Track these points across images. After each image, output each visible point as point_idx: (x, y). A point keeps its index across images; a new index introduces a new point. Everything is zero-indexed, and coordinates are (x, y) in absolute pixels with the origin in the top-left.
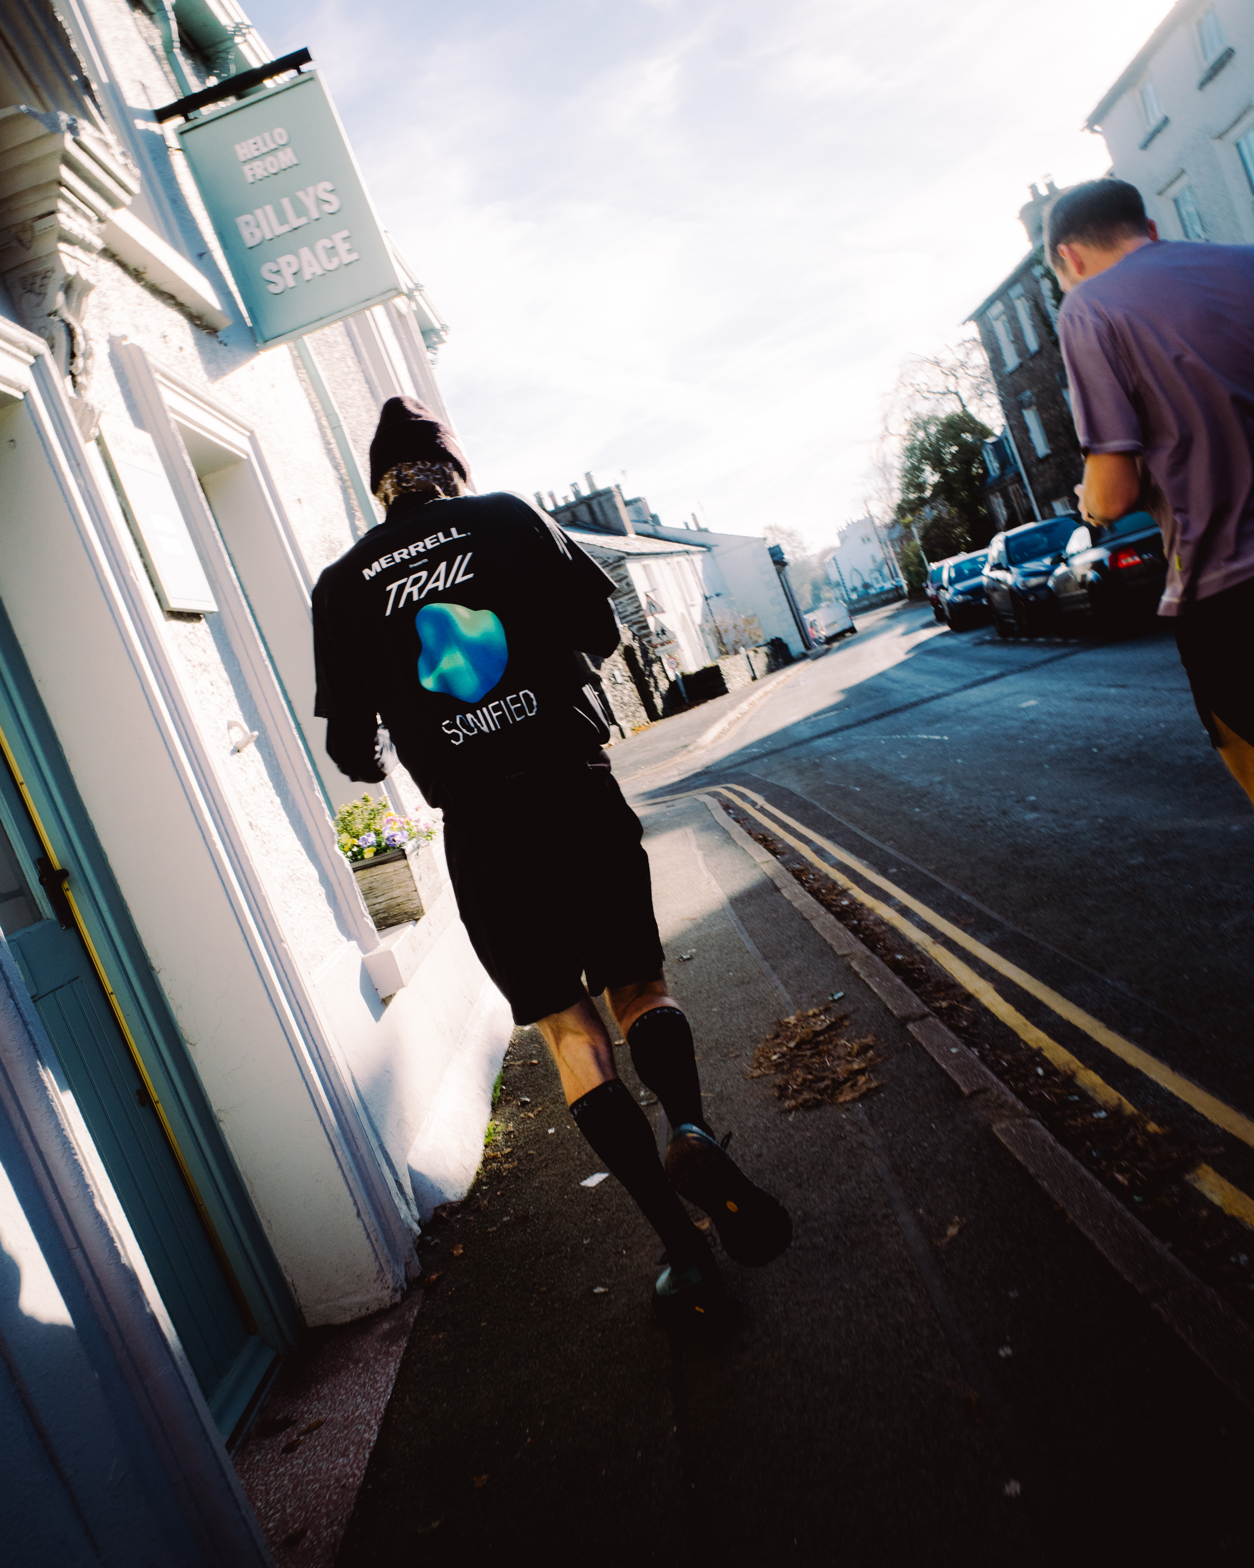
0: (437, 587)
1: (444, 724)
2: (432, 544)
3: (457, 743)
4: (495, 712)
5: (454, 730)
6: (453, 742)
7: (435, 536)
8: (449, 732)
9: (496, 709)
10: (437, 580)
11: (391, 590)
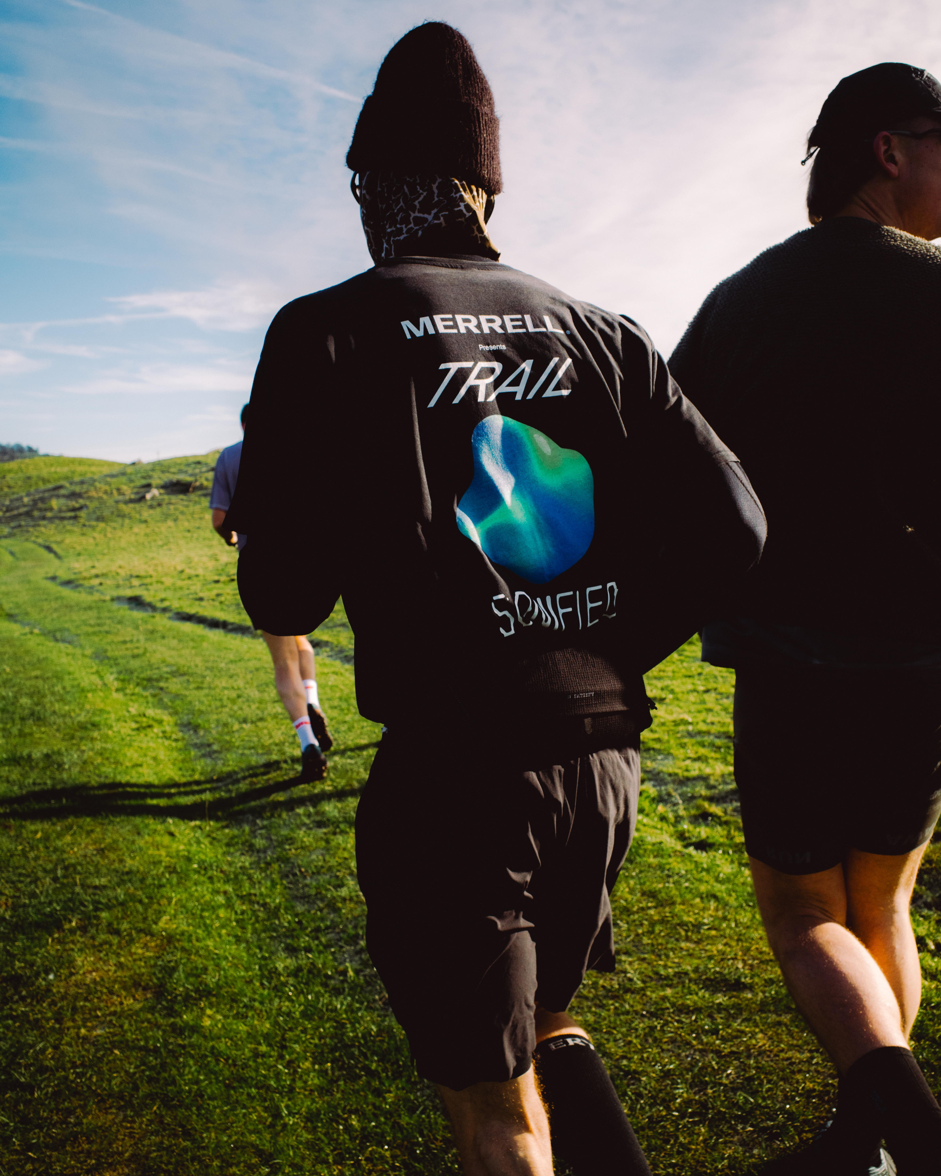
0: (515, 394)
1: (495, 598)
2: (515, 327)
3: (506, 634)
4: (562, 608)
5: (506, 613)
6: (502, 631)
7: (519, 316)
8: (500, 614)
9: (565, 602)
10: (516, 382)
11: (448, 370)
